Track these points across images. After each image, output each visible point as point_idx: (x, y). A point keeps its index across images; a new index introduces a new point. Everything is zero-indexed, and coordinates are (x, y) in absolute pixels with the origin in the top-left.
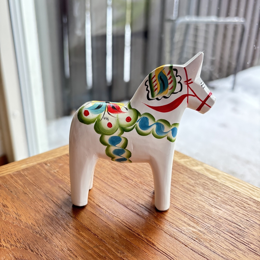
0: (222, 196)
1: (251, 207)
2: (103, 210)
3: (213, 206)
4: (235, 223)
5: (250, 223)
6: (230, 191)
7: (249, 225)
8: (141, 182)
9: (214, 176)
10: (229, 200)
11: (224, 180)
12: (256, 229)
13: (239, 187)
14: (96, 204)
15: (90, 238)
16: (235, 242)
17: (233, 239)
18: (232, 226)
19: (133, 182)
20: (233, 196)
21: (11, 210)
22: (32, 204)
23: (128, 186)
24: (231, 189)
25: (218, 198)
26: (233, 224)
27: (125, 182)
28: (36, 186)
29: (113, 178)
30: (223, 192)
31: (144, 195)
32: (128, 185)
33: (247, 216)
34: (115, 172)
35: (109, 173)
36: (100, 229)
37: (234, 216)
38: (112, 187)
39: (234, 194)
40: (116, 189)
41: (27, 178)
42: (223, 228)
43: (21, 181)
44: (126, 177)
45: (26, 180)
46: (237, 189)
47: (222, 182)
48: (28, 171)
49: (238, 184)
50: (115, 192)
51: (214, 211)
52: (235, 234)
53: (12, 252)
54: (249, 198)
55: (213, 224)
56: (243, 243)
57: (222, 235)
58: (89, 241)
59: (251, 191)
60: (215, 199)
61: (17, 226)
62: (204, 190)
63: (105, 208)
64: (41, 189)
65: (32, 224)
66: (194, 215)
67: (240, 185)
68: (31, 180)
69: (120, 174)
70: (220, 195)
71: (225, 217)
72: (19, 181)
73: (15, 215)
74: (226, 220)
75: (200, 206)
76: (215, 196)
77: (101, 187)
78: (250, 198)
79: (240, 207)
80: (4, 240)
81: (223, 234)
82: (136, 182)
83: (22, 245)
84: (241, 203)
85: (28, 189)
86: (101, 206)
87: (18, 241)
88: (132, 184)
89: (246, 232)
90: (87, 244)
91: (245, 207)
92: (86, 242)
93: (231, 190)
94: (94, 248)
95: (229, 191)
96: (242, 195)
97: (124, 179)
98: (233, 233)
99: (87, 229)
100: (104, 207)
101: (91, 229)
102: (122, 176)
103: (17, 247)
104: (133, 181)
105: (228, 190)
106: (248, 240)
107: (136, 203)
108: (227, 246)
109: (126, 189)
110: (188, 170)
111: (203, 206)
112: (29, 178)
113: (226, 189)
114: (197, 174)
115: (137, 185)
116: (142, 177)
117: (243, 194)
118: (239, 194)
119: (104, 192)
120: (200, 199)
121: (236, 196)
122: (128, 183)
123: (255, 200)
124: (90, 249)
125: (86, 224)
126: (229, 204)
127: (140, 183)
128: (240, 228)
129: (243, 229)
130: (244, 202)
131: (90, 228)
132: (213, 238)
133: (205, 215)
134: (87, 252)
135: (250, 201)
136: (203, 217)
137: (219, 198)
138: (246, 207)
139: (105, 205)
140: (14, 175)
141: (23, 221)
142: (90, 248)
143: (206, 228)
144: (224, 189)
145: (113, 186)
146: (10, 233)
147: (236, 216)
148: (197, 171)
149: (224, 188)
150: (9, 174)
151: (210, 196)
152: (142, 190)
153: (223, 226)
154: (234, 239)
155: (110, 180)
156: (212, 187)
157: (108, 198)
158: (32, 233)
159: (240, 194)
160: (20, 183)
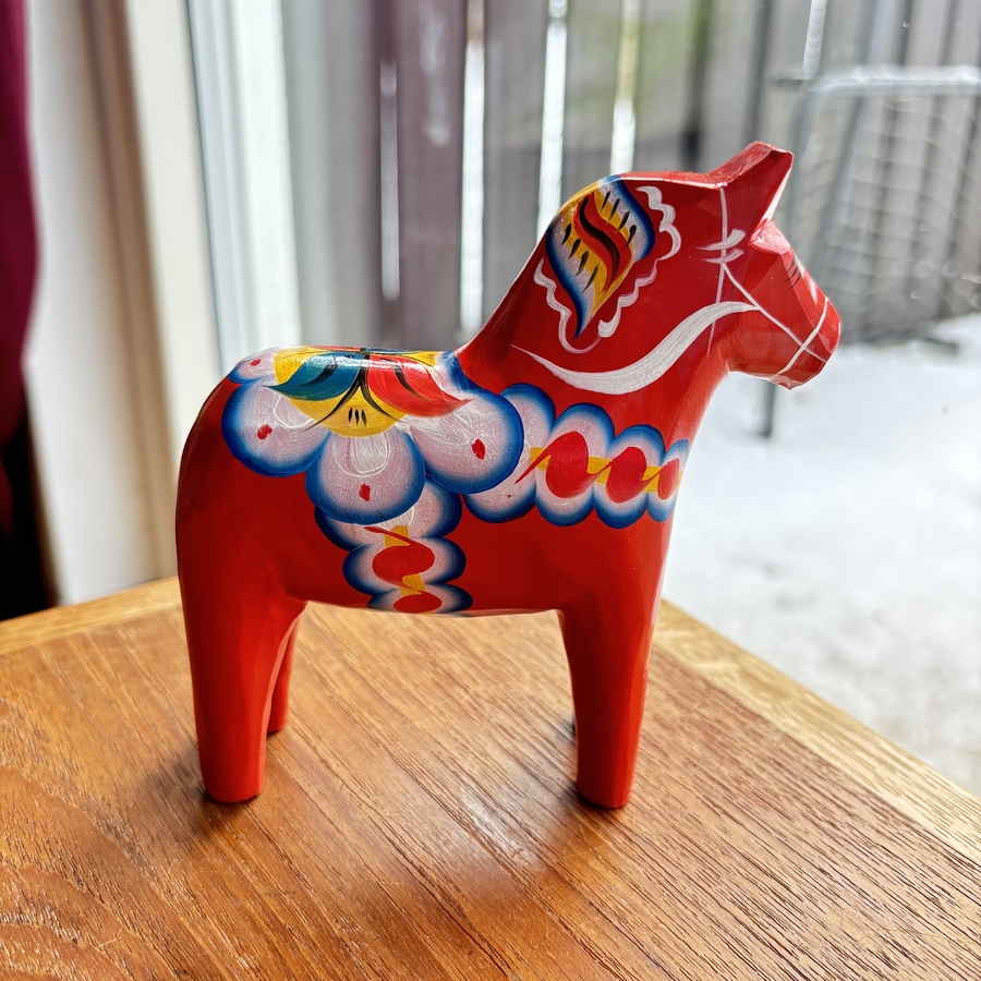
0: (764, 776)
1: (857, 825)
2: (335, 780)
3: (716, 809)
4: (772, 876)
5: (827, 880)
6: (803, 761)
7: (821, 889)
8: (491, 697)
9: (767, 700)
10: (785, 791)
11: (795, 719)
12: (844, 905)
13: (841, 748)
14: (319, 756)
15: (267, 864)
16: (745, 940)
17: (742, 928)
18: (759, 884)
19: (467, 697)
20: (804, 781)
21: (55, 749)
22: (121, 735)
23: (443, 709)
24: (811, 752)
25: (745, 782)
26: (765, 878)
27: (439, 693)
28: (149, 680)
29: (405, 675)
30: (775, 761)
31: (490, 744)
32: (446, 705)
33: (829, 854)
34: (418, 657)
35: (395, 657)
36: (305, 839)
37: (779, 851)
38: (391, 706)
39: (814, 772)
40: (402, 715)
41: (132, 651)
42: (723, 888)
43: (109, 658)
44: (449, 675)
45: (126, 657)
46: (832, 755)
47: (784, 724)
48: (141, 630)
49: (845, 737)
50: (394, 725)
51: (713, 827)
52: (758, 912)
53: (21, 877)
54: (863, 792)
55: (693, 868)
56: (772, 947)
57: (709, 908)
58: (258, 873)
59: (880, 770)
60: (736, 785)
61: (59, 799)
62: (708, 747)
63: (345, 776)
64: (162, 692)
65: (103, 799)
66: (636, 830)
67: (848, 744)
68: (142, 658)
69: (434, 664)
70: (757, 772)
71: (745, 849)
72: (103, 659)
73: (60, 767)
74: (743, 862)
75: (671, 801)
76: (741, 773)
77: (354, 703)
78: (869, 792)
79: (817, 821)
80: (7, 839)
81: (712, 909)
82: (478, 696)
83: (54, 860)
84: (824, 809)
85: (123, 688)
86: (334, 766)
87: (47, 847)
88: (462, 702)
89: (801, 912)
90: (248, 881)
91: (833, 825)
92: (248, 876)
93: (810, 757)
94: (266, 899)
95: (799, 762)
96: (844, 778)
97: (438, 684)
98: (751, 907)
99: (266, 835)
100: (344, 769)
101: (279, 835)
102: (435, 673)
103: (38, 863)
104: (467, 692)
105: (794, 755)
106: (795, 938)
107: (452, 768)
108: (712, 949)
109: (435, 718)
110: (677, 671)
111: (679, 806)
112: (138, 652)
113: (790, 752)
114: (702, 686)
115: (475, 709)
116: (503, 681)
117: (846, 776)
118: (831, 776)
119: (358, 719)
120: (680, 778)
121: (818, 781)
122: (449, 696)
123: (883, 802)
124: (254, 899)
125: (267, 820)
126: (779, 807)
127: (488, 702)
128: (785, 893)
129: (793, 899)
130: (839, 807)
131: (275, 832)
132: (673, 916)
133: (675, 836)
134: (242, 907)
135: (865, 803)
136: (667, 840)
137: (753, 783)
138: (838, 824)
139: (349, 764)
140: (95, 637)
141: (80, 787)
142: (253, 895)
143: (661, 879)
144: (781, 750)
145: (396, 703)
146: (31, 821)
147: (787, 852)
148: (709, 678)
149: (783, 746)
150: (82, 636)
151: (718, 771)
152: (486, 726)
153: (725, 880)
154: (747, 928)
155: (390, 684)
156: (742, 740)
157: (367, 743)
158: (97, 827)
159: (835, 775)
160: (107, 666)
